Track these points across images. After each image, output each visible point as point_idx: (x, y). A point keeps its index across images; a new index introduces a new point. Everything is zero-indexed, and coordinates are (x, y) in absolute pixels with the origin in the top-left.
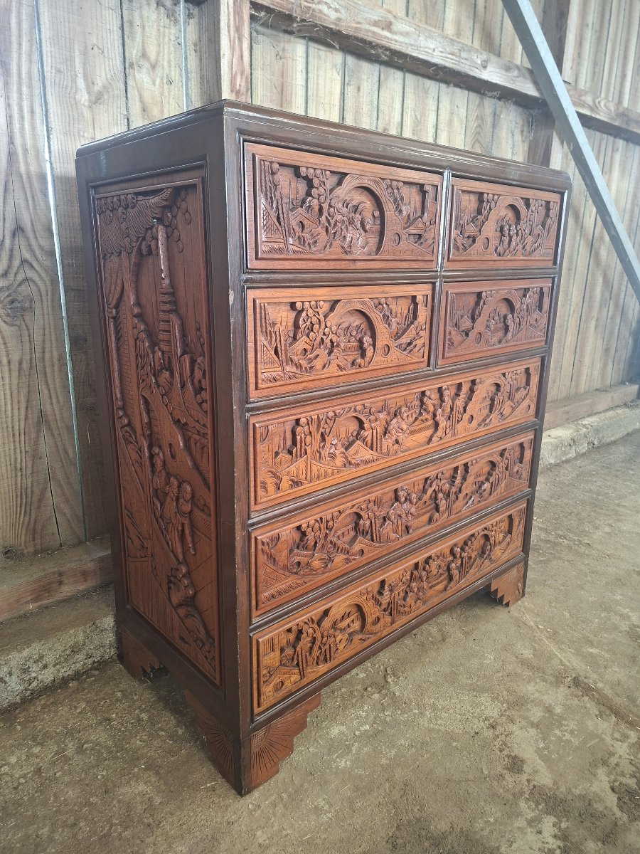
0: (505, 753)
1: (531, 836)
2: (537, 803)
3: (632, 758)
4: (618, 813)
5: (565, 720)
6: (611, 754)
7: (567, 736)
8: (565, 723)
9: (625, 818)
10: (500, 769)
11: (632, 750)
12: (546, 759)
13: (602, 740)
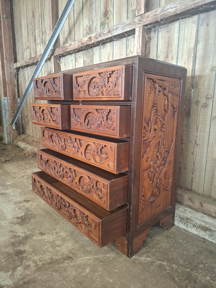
0: (47, 233)
1: (22, 232)
2: (29, 235)
3: (32, 259)
4: (17, 248)
5: (53, 249)
6: (36, 255)
7: (46, 247)
8: (52, 248)
9: (15, 249)
10: (42, 231)
11: (34, 260)
12: (40, 240)
13: (42, 255)
